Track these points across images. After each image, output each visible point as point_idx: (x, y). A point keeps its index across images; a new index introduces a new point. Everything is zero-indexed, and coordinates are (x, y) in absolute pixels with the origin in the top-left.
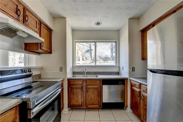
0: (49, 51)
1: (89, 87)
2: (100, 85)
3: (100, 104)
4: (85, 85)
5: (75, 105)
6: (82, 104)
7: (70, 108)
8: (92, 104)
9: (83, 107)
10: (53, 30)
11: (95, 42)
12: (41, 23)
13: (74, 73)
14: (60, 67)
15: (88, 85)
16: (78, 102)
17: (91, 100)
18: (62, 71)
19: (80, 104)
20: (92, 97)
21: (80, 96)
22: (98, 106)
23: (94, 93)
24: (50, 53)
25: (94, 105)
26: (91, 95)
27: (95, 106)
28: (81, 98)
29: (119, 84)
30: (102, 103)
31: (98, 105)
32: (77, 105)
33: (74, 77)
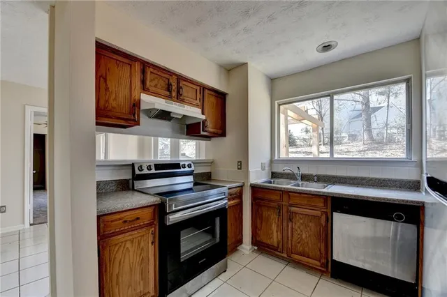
0: (220, 132)
1: (293, 209)
2: (325, 210)
3: (323, 261)
4: (287, 204)
5: (264, 243)
6: (278, 245)
7: (256, 248)
8: (302, 254)
9: (281, 254)
10: (227, 94)
11: (331, 96)
12: (203, 88)
13: (274, 175)
14: (239, 162)
15: (291, 205)
16: (270, 239)
17: (299, 243)
18: (240, 169)
19: (276, 245)
20: (304, 236)
21: (274, 228)
22: (318, 263)
23: (308, 229)
24: (223, 134)
25: (308, 257)
26: (299, 231)
27: (310, 260)
28: (277, 232)
29: (391, 219)
30: (330, 260)
31: (320, 261)
32: (268, 246)
33: (270, 183)
